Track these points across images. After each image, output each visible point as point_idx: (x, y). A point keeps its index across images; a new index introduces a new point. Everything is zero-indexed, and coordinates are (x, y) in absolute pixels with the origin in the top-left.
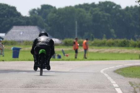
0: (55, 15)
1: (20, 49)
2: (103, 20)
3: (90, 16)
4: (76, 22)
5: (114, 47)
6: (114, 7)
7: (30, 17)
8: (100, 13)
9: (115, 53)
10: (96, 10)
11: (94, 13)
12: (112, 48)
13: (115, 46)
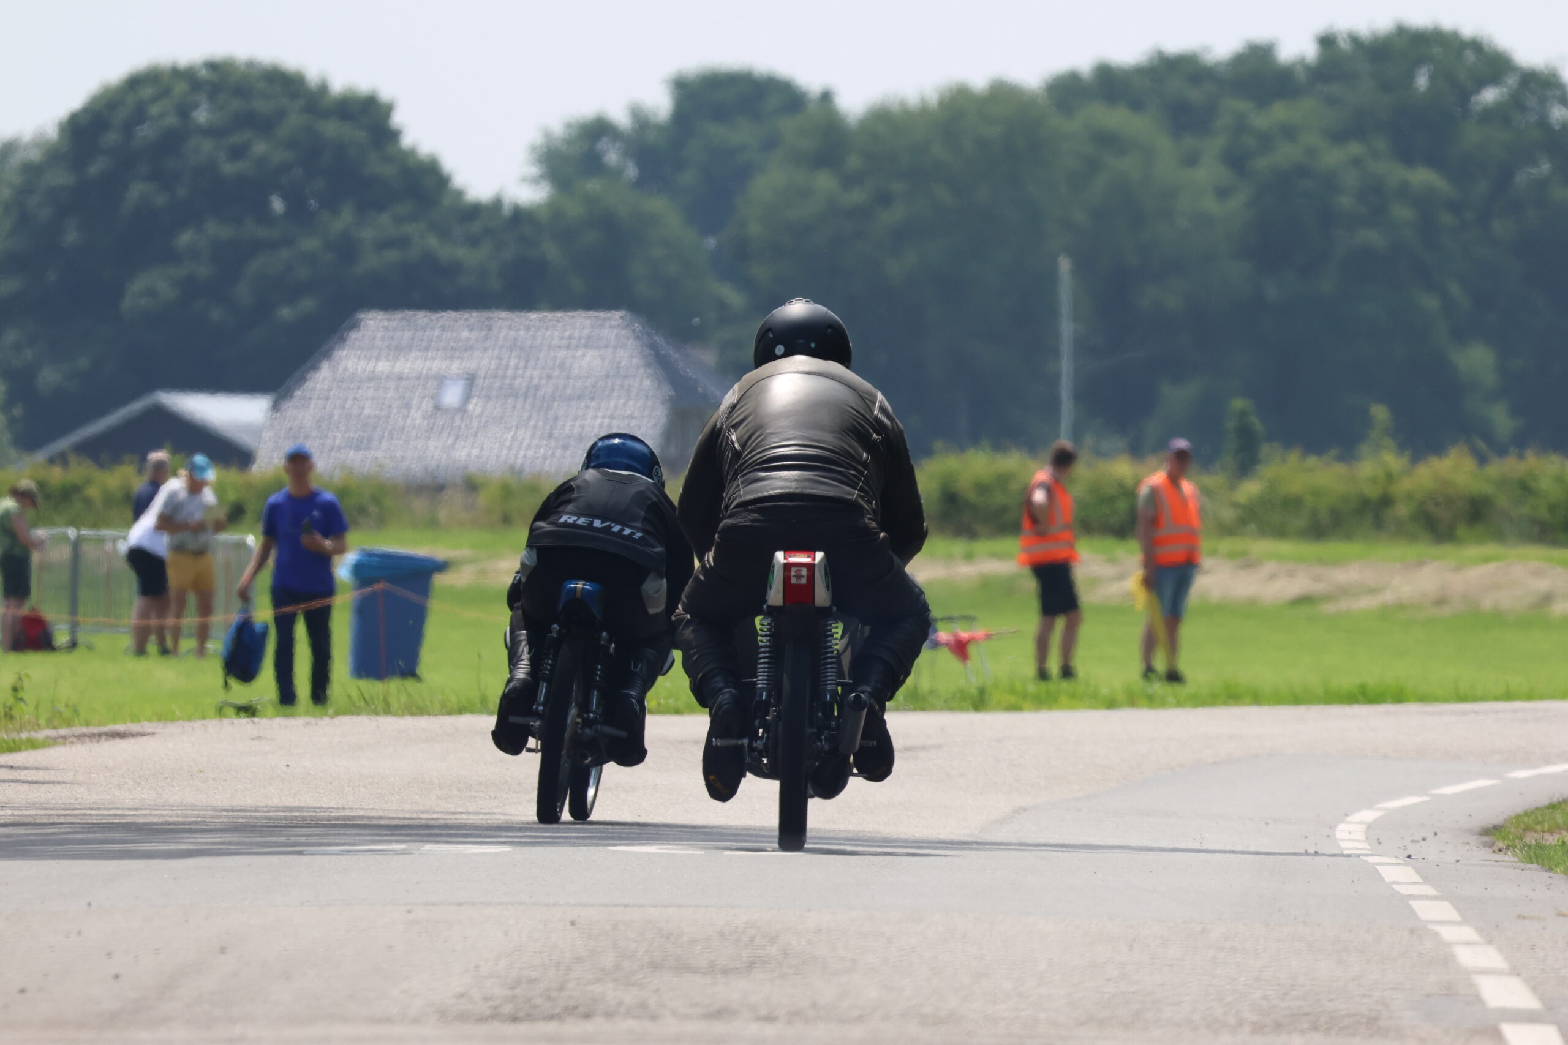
0: (825, 182)
1: (441, 567)
2: (1372, 237)
3: (1223, 193)
4: (1065, 265)
5: (1491, 549)
6: (1490, 95)
7: (553, 208)
8: (1333, 157)
9: (1498, 619)
10: (1289, 132)
11: (1262, 163)
12: (1472, 551)
13: (1499, 536)
